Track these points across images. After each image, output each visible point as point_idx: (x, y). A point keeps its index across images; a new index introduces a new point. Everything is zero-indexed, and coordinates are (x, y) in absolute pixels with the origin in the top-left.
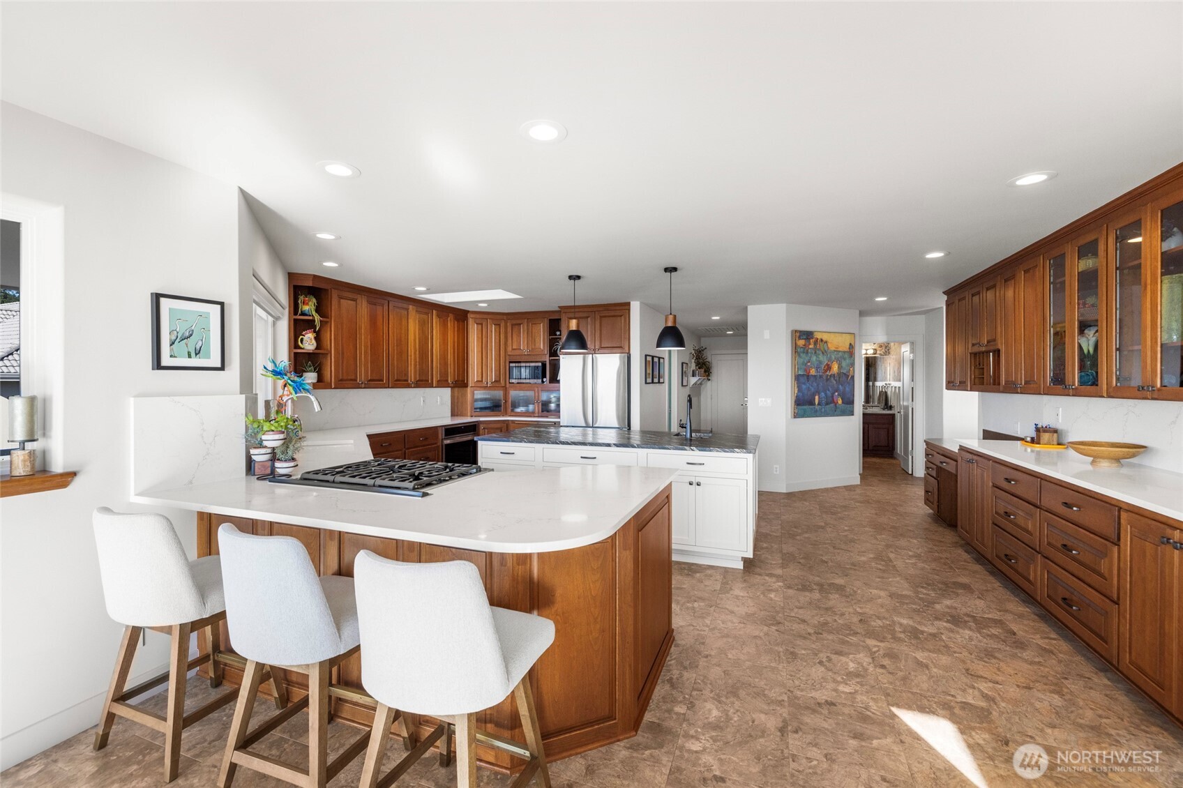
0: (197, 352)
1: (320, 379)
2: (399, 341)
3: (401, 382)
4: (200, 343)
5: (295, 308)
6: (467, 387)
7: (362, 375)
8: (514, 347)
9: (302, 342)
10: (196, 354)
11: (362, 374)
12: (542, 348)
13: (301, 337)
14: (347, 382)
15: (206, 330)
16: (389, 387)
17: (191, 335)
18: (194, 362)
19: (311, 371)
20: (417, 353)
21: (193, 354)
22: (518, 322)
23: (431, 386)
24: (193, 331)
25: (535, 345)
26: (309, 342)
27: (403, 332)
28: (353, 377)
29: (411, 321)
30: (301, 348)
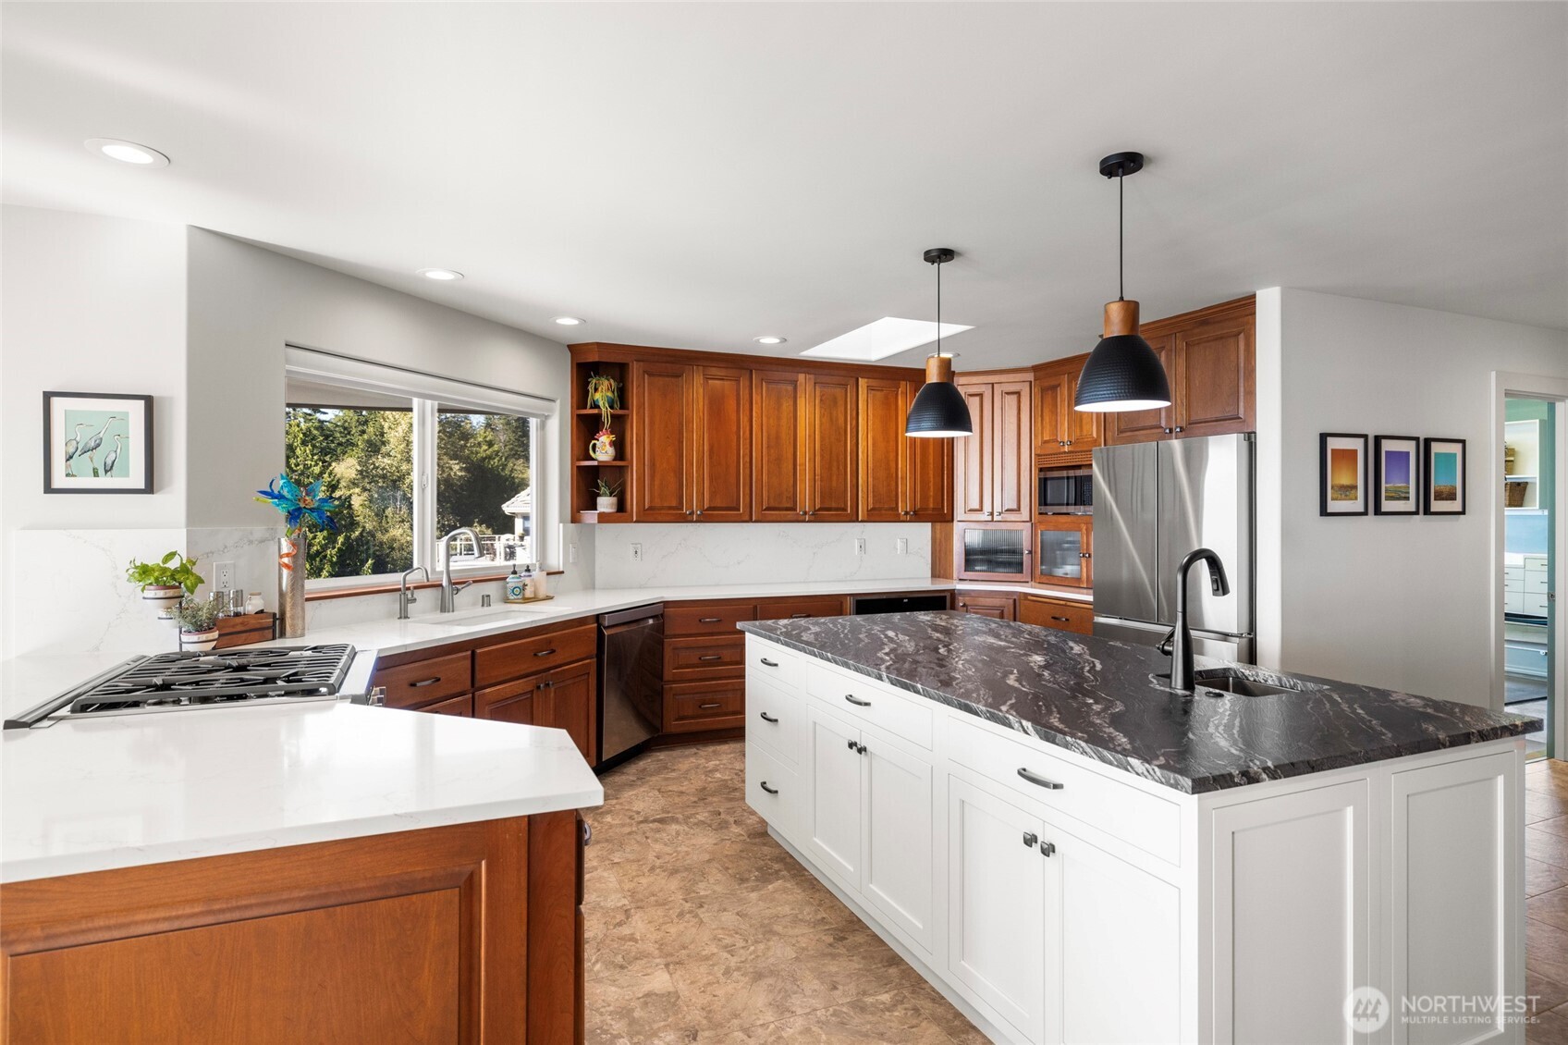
0: (108, 468)
1: (621, 507)
2: (775, 441)
3: (780, 509)
4: (112, 456)
5: (581, 395)
6: (952, 520)
7: (694, 503)
8: (1046, 438)
9: (594, 451)
10: (106, 472)
11: (695, 498)
12: (1095, 435)
13: (593, 442)
14: (668, 510)
15: (123, 436)
16: (750, 520)
17: (99, 445)
18: (104, 482)
19: (605, 495)
20: (818, 458)
21: (101, 471)
22: (1053, 382)
23: (854, 518)
24: (101, 439)
25: (1081, 430)
26: (603, 450)
27: (784, 422)
28: (674, 504)
29: (801, 402)
30: (593, 459)
